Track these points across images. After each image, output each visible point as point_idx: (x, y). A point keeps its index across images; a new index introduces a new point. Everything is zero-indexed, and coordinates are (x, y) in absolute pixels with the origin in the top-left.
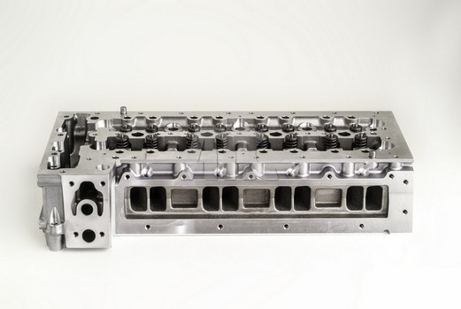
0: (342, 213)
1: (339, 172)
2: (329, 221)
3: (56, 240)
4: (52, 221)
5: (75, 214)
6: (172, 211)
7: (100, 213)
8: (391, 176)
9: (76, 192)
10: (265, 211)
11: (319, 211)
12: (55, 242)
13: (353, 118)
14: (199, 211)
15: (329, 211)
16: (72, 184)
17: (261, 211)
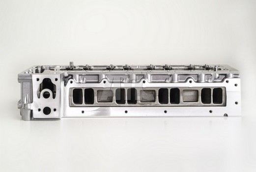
0: (198, 105)
1: (196, 81)
2: (191, 109)
3: (27, 113)
4: (25, 103)
5: (39, 97)
7: (54, 97)
8: (227, 82)
9: (40, 84)
10: (153, 104)
11: (185, 104)
12: (27, 115)
14: (113, 104)
15: (191, 104)
16: (38, 80)
17: (150, 104)
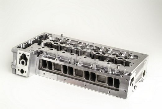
0: (105, 86)
2: (99, 87)
5: (19, 63)
6: (53, 70)
7: (26, 65)
8: (122, 76)
9: (21, 56)
10: (81, 78)
11: (98, 83)
13: (132, 54)
14: (61, 73)
15: (101, 84)
16: (20, 53)
17: (80, 78)
